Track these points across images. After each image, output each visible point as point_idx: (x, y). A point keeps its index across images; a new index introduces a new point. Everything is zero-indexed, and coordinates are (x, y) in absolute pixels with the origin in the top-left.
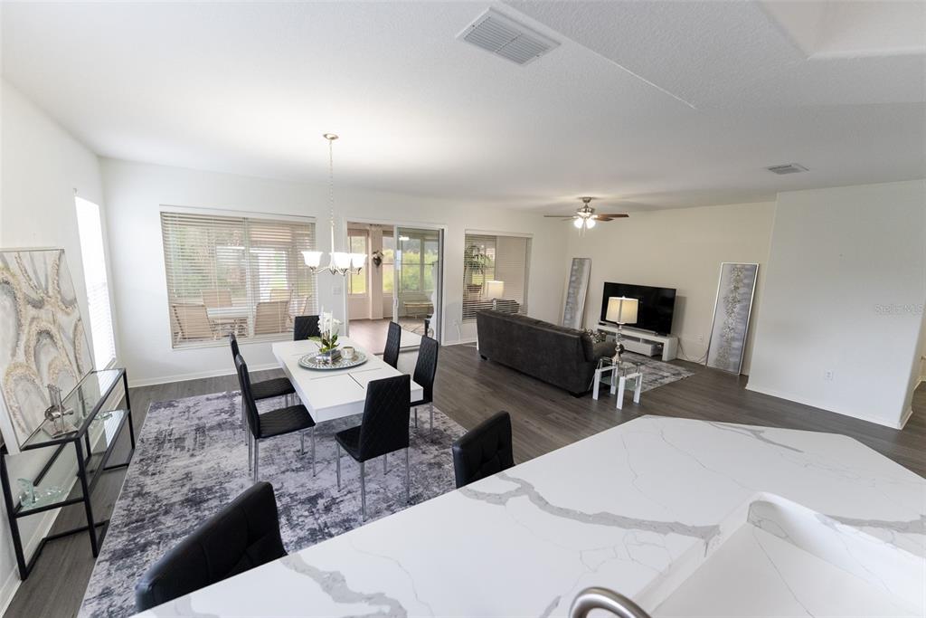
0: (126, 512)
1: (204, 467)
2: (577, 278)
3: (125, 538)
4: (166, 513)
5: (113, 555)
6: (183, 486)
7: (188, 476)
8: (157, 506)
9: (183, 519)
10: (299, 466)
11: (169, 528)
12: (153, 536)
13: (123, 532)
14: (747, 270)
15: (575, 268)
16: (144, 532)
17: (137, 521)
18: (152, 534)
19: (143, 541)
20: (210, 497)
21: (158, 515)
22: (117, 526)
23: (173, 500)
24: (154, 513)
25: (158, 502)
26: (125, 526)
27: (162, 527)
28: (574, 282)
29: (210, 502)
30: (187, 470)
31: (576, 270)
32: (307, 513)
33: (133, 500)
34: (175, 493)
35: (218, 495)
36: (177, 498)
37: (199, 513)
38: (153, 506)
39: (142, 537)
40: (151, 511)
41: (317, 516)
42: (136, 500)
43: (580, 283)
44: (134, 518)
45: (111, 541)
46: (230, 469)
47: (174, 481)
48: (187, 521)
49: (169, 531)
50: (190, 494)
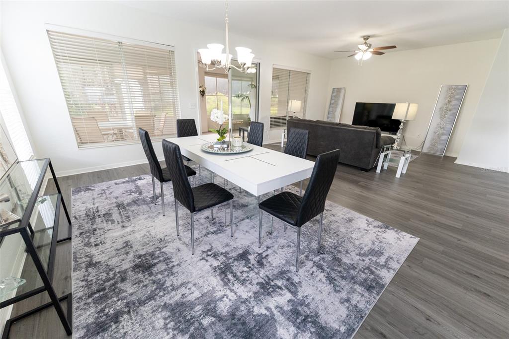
0: (84, 283)
1: (138, 236)
2: (336, 102)
3: (93, 310)
4: (123, 280)
5: (88, 331)
6: (127, 253)
7: (127, 244)
8: (111, 274)
9: (141, 285)
10: (215, 229)
11: (131, 294)
12: (120, 305)
13: (89, 304)
14: (460, 89)
15: (334, 94)
16: (110, 301)
17: (99, 291)
18: (119, 303)
19: (112, 311)
20: (155, 261)
21: (116, 283)
22: (80, 298)
23: (124, 267)
24: (112, 282)
25: (110, 270)
26: (89, 297)
27: (124, 294)
28: (333, 104)
29: (158, 266)
30: (125, 239)
31: (335, 96)
32: (245, 269)
33: (87, 271)
34: (123, 260)
35: (162, 259)
36: (126, 265)
37: (153, 277)
38: (108, 274)
39: (110, 307)
40: (108, 280)
41: (256, 270)
42: (90, 270)
43: (337, 104)
44: (94, 288)
45: (80, 315)
46: (162, 236)
47: (117, 250)
48: (146, 286)
49: (134, 298)
50: (137, 261)
